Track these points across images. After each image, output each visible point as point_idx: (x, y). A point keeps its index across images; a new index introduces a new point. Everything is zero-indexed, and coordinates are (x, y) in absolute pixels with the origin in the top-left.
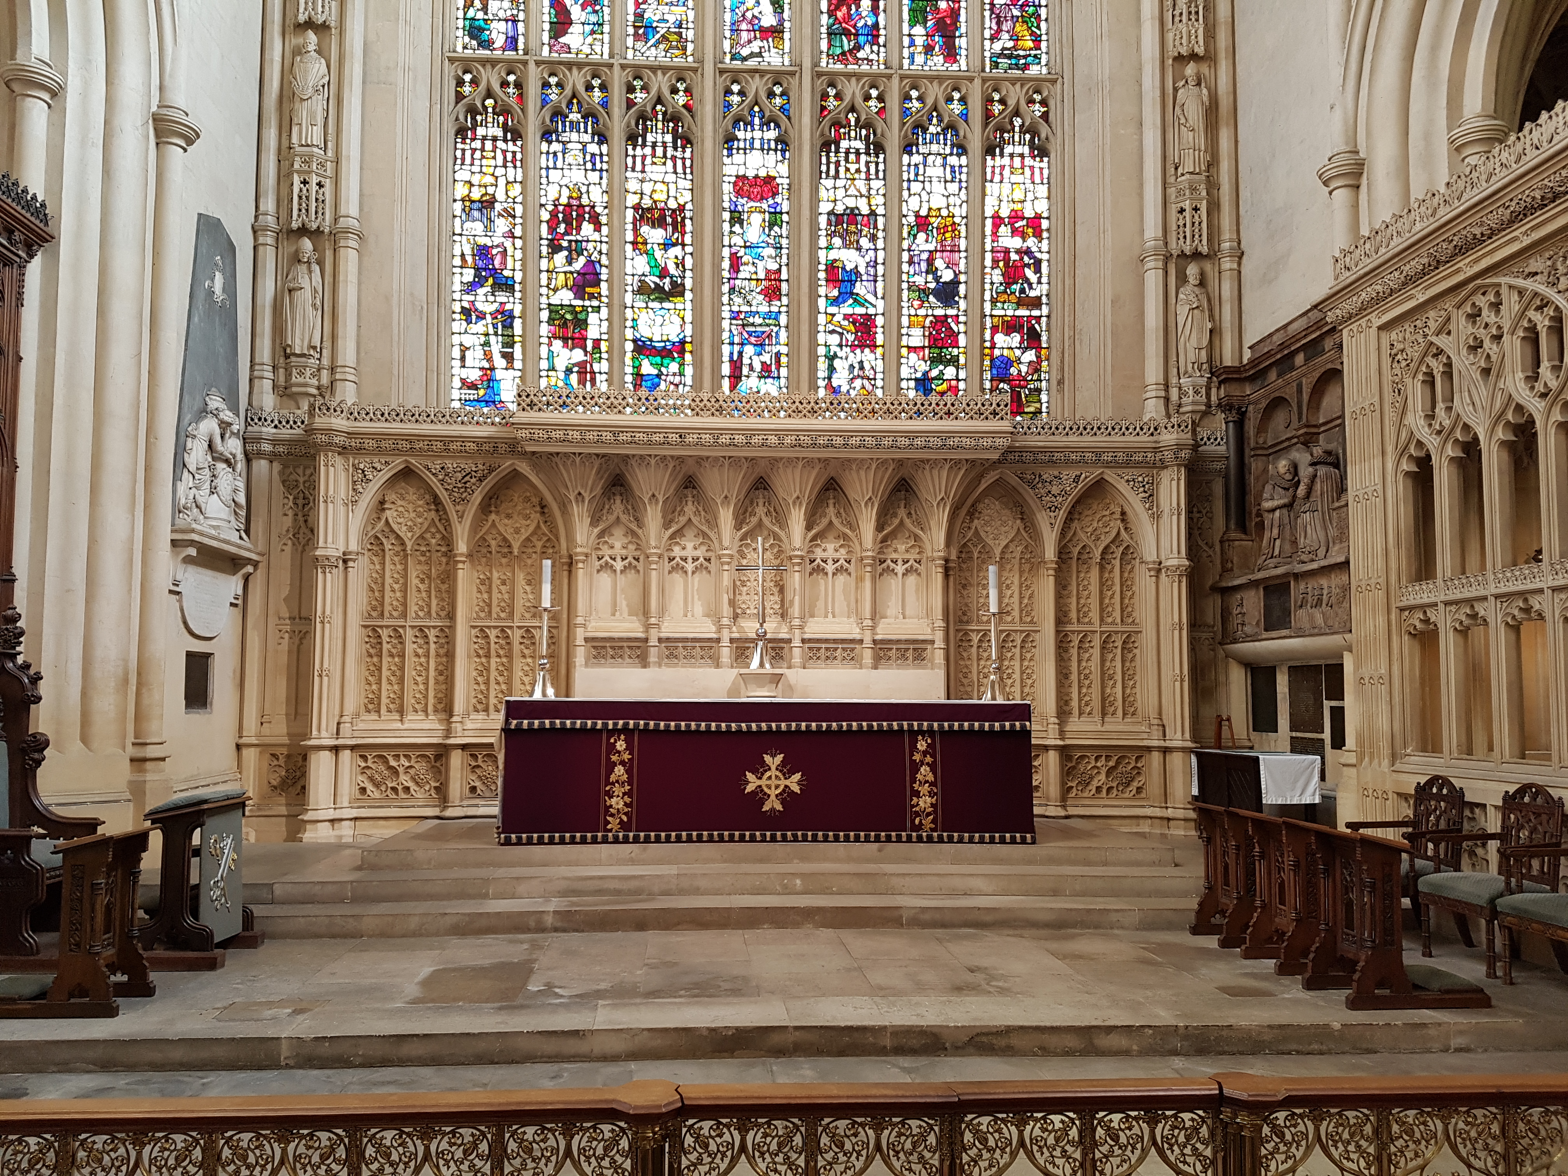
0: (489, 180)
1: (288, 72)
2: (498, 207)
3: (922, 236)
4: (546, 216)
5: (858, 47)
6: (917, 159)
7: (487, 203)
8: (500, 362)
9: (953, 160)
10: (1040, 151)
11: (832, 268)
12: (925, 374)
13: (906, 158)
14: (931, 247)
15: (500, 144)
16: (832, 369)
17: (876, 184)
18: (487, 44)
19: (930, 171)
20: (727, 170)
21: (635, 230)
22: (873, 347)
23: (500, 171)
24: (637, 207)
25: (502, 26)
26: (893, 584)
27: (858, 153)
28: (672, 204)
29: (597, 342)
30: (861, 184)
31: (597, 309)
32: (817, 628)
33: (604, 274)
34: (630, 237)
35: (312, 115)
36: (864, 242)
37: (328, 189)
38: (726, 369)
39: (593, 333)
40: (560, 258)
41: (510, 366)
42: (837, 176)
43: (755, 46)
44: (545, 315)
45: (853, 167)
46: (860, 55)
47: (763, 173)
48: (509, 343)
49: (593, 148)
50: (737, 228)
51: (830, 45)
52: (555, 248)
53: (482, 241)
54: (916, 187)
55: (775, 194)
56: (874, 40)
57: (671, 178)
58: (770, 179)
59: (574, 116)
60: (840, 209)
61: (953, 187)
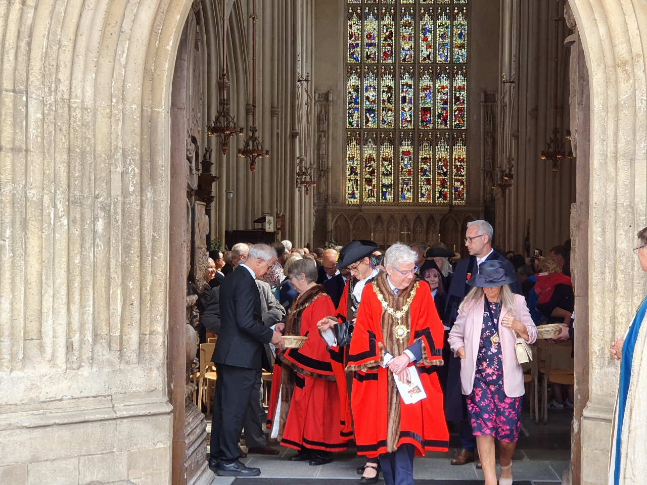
0: (353, 153)
2: (355, 159)
3: (440, 163)
4: (364, 160)
5: (427, 124)
6: (439, 147)
7: (353, 158)
8: (355, 189)
9: (446, 147)
10: (464, 145)
11: (422, 169)
12: (441, 190)
13: (437, 147)
14: (442, 164)
15: (355, 146)
16: (422, 190)
17: (430, 152)
18: (353, 126)
19: (442, 149)
20: (400, 150)
21: (382, 163)
22: (430, 185)
23: (355, 152)
24: (382, 158)
25: (356, 122)
27: (427, 146)
28: (389, 157)
29: (374, 185)
30: (427, 152)
31: (374, 178)
33: (376, 171)
34: (381, 163)
35: (323, 148)
36: (428, 164)
37: (326, 162)
38: (400, 190)
39: (373, 183)
40: (367, 168)
41: (357, 190)
42: (423, 151)
43: (406, 125)
44: (364, 180)
45: (426, 149)
46: (427, 126)
47: (408, 150)
48: (357, 185)
49: (374, 146)
50: (402, 161)
51: (421, 124)
52: (366, 166)
53: (352, 166)
54: (439, 152)
55: (410, 154)
56: (430, 123)
57: (389, 152)
58: (409, 151)
59: (370, 140)
60: (423, 157)
61: (446, 152)
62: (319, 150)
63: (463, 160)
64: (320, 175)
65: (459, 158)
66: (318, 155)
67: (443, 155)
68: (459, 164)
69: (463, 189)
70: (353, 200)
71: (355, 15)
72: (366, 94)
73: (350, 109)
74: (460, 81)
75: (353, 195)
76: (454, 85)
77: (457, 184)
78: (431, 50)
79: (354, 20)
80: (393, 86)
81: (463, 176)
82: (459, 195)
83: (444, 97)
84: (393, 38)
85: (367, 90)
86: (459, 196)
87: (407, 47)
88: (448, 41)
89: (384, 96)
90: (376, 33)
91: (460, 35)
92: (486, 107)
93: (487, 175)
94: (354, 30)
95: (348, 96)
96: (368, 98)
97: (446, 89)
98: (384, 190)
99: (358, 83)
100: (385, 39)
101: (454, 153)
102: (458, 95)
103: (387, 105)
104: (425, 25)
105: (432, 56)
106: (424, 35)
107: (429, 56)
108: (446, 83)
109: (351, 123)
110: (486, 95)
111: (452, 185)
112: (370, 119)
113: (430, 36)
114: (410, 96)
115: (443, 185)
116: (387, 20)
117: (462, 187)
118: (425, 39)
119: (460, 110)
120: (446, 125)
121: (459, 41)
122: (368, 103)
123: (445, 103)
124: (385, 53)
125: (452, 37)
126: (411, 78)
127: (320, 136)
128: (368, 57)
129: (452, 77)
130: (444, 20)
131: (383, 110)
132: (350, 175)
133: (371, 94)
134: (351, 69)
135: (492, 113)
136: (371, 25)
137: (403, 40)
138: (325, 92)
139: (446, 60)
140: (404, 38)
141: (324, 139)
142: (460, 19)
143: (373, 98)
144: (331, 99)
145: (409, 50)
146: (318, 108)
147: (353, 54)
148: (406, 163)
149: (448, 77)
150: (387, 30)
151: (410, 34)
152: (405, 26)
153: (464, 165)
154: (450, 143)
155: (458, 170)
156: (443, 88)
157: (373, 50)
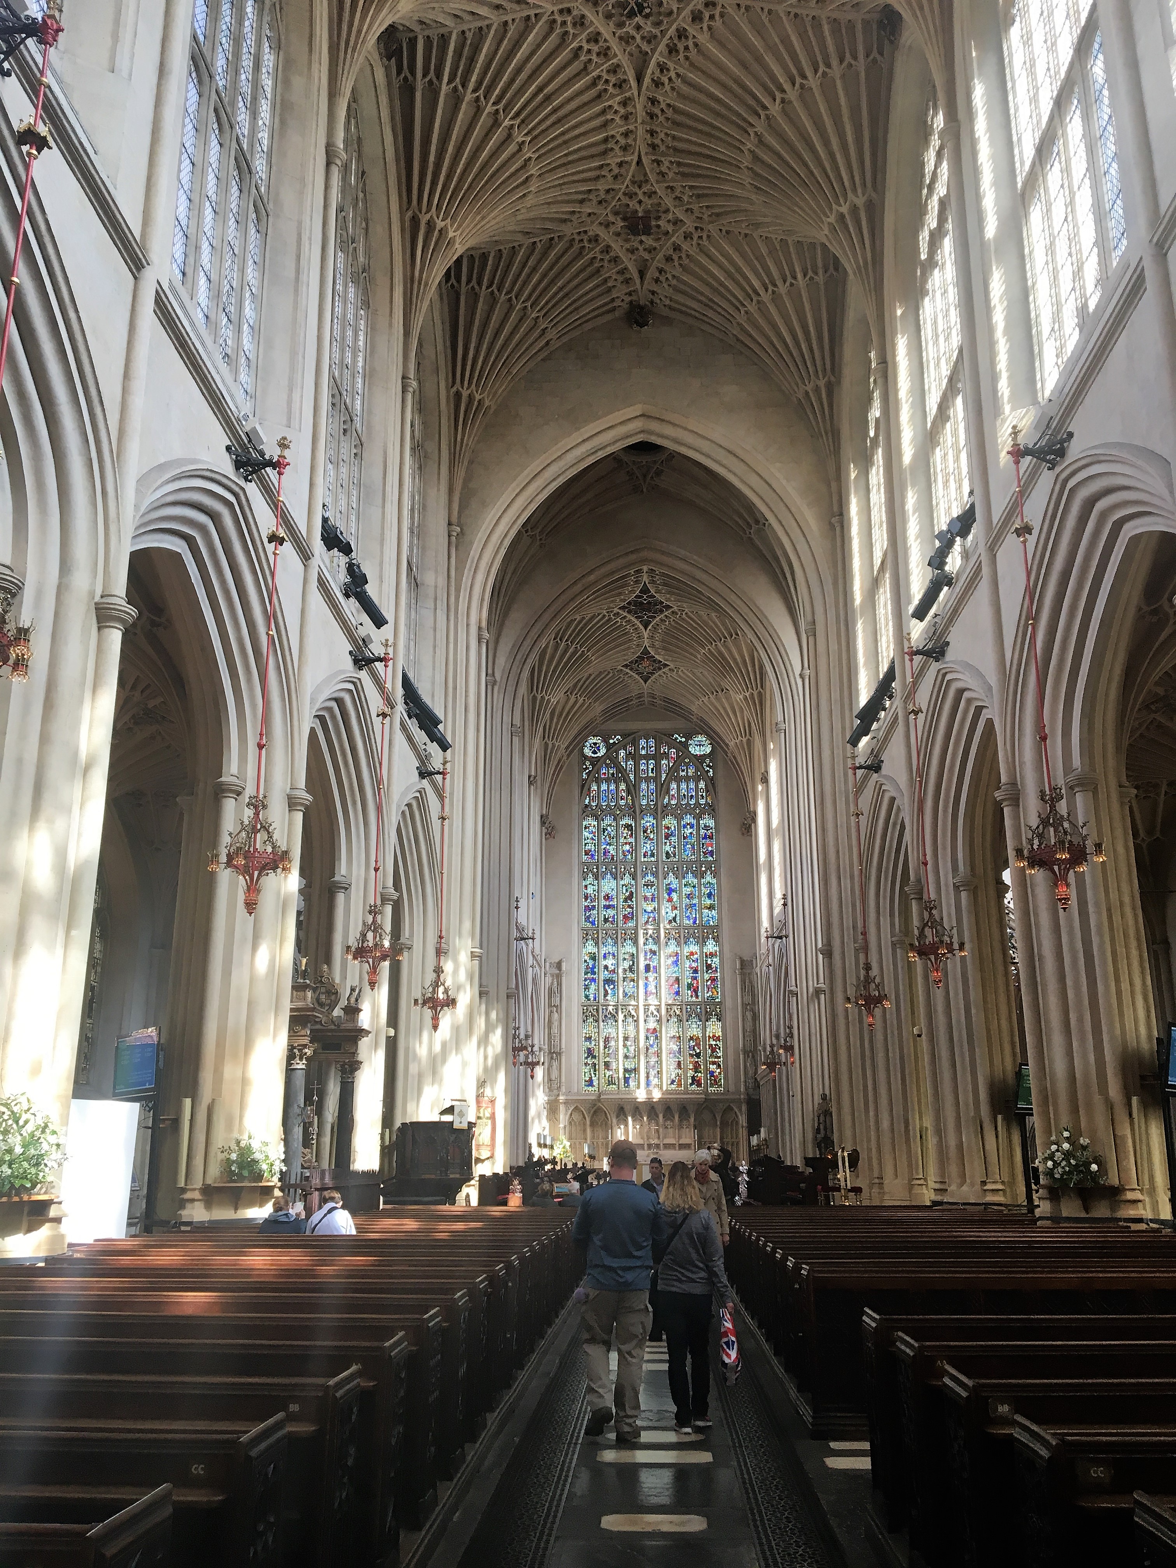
1: (550, 1016)
26: (684, 1130)
32: (667, 1141)
62: (550, 1028)
63: (718, 1039)
64: (552, 1058)
65: (714, 1036)
66: (550, 1034)
67: (695, 1033)
68: (714, 1043)
69: (720, 1073)
70: (590, 1088)
71: (590, 875)
72: (604, 963)
73: (586, 980)
74: (711, 946)
75: (590, 1083)
76: (705, 951)
77: (713, 1067)
78: (677, 912)
79: (590, 879)
80: (635, 952)
81: (719, 1057)
82: (715, 1080)
83: (694, 965)
84: (634, 899)
85: (605, 957)
86: (716, 1083)
87: (649, 909)
88: (695, 901)
89: (626, 965)
90: (614, 893)
91: (710, 895)
92: (742, 974)
93: (748, 1056)
94: (590, 890)
95: (584, 965)
96: (606, 967)
97: (696, 956)
98: (627, 1076)
99: (595, 950)
100: (625, 900)
101: (708, 1030)
102: (709, 962)
103: (629, 975)
104: (669, 884)
105: (678, 918)
106: (669, 894)
107: (674, 919)
108: (694, 948)
109: (587, 997)
110: (742, 962)
111: (706, 1069)
112: (609, 991)
113: (674, 896)
114: (655, 964)
115: (696, 1068)
116: (627, 879)
117: (719, 1070)
118: (670, 900)
119: (713, 980)
120: (697, 997)
121: (708, 902)
122: (606, 972)
123: (696, 971)
124: (625, 917)
125: (700, 897)
126: (655, 943)
127: (551, 1012)
128: (606, 920)
129: (702, 942)
130: (690, 878)
131: (624, 981)
132: (586, 1058)
133: (610, 962)
134: (587, 934)
135: (751, 982)
136: (608, 885)
137: (645, 901)
138: (557, 961)
139: (694, 922)
140: (646, 898)
141: (556, 1016)
142: (709, 878)
143: (613, 967)
144: (564, 968)
145: (652, 912)
146: (549, 979)
147: (589, 917)
148: (651, 1042)
149: (698, 942)
150: (627, 890)
151: (653, 895)
152: (647, 886)
153: (720, 1044)
154: (703, 1019)
155: (713, 1050)
156: (692, 954)
157: (611, 912)
